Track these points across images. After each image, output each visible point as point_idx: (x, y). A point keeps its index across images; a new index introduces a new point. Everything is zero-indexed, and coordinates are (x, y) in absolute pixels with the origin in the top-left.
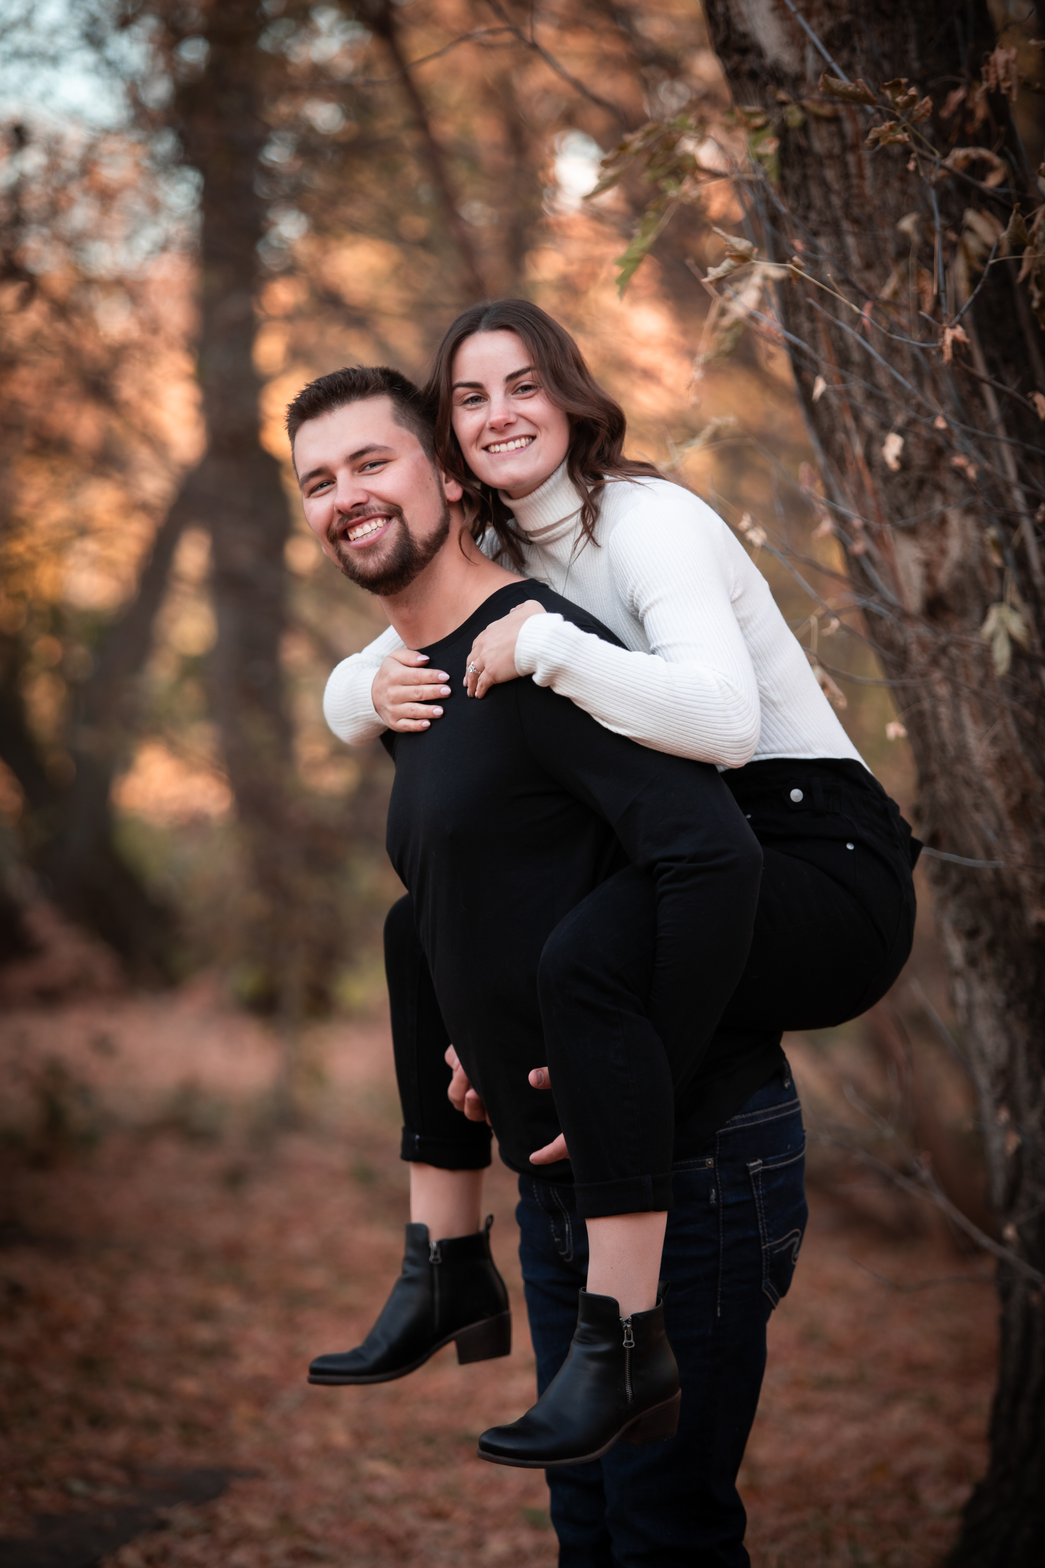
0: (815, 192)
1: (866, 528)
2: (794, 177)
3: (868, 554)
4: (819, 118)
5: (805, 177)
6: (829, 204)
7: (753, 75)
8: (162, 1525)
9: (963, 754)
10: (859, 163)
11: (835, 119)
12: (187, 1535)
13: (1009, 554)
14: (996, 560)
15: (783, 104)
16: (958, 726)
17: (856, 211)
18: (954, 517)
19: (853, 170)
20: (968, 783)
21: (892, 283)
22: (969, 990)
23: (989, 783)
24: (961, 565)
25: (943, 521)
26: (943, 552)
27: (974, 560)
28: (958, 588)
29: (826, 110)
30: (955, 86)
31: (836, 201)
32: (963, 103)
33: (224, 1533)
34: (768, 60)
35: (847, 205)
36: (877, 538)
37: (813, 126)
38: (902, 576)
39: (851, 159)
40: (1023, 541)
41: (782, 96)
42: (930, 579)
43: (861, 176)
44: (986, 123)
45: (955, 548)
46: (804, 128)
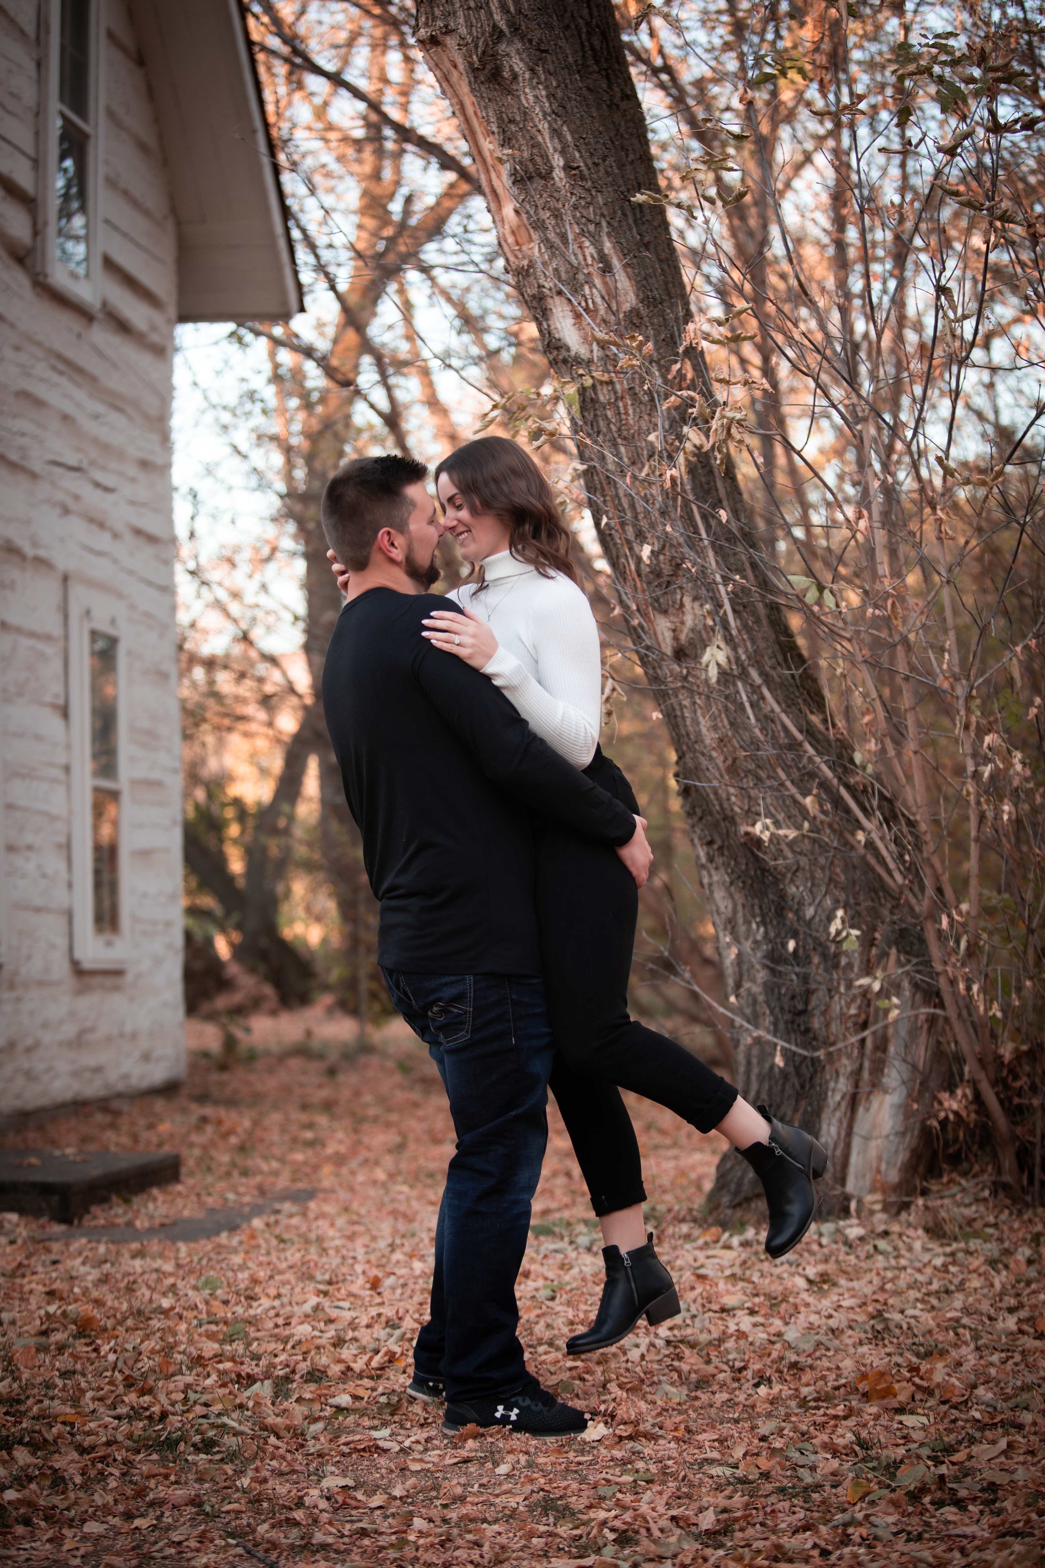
0: (602, 423)
1: (638, 610)
2: (590, 416)
3: (640, 625)
4: (602, 383)
5: (595, 415)
6: (610, 430)
7: (565, 361)
8: (278, 1212)
9: (699, 739)
10: (625, 407)
11: (611, 383)
12: (291, 1216)
13: (717, 619)
14: (710, 622)
15: (582, 375)
16: (696, 722)
17: (625, 433)
18: (687, 600)
19: (622, 411)
20: (703, 754)
21: (646, 470)
22: (710, 876)
23: (714, 754)
24: (692, 630)
25: (682, 605)
26: (683, 623)
27: (700, 627)
28: (691, 642)
29: (606, 378)
30: (676, 362)
31: (614, 428)
32: (680, 370)
33: (311, 1215)
34: (573, 353)
35: (619, 429)
36: (645, 615)
37: (599, 387)
38: (660, 638)
39: (621, 404)
40: (725, 613)
41: (581, 371)
42: (676, 638)
43: (626, 413)
44: (693, 380)
45: (689, 620)
46: (594, 386)
